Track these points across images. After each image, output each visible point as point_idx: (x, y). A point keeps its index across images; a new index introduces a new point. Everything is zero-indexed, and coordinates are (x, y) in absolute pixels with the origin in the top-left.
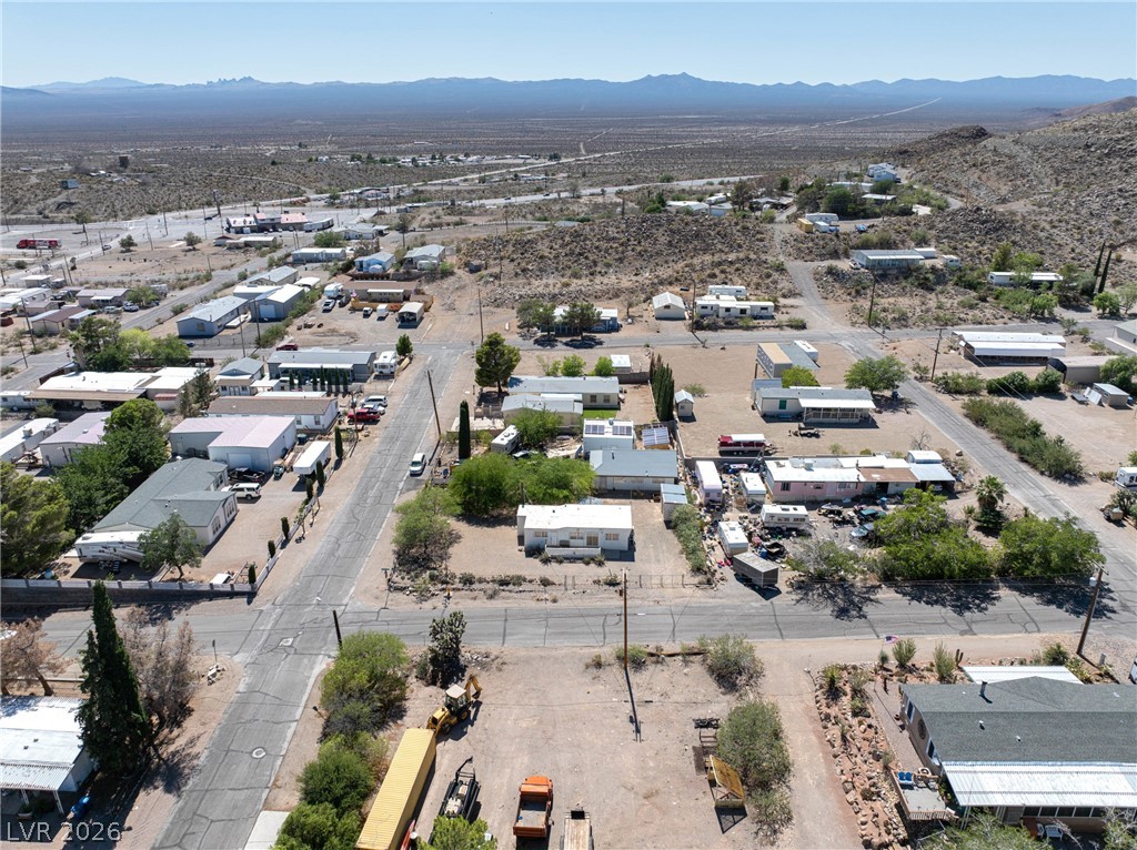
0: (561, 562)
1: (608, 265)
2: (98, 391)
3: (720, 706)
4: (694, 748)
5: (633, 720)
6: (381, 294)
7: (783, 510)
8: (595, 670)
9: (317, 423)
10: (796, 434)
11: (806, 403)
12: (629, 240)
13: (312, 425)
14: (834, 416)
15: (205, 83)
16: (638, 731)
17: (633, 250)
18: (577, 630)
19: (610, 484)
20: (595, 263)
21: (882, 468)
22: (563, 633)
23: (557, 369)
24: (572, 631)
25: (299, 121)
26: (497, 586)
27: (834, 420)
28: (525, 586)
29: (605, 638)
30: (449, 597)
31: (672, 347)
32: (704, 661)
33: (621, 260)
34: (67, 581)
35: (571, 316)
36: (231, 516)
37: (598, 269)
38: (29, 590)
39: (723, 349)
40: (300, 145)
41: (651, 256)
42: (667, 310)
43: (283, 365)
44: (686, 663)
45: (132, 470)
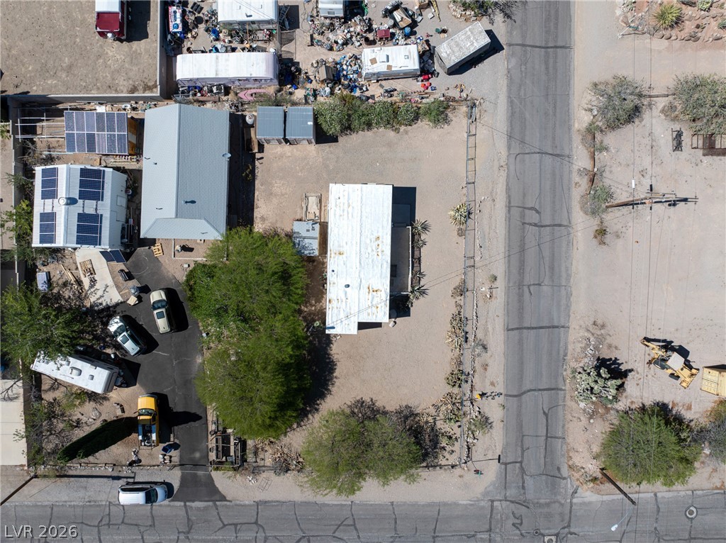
3: (656, 125)
4: (704, 155)
5: (673, 204)
8: (608, 236)
16: (685, 200)
18: (546, 253)
22: (552, 268)
24: (547, 259)
26: (469, 345)
29: (560, 225)
30: (483, 395)
32: (602, 131)
44: (604, 148)
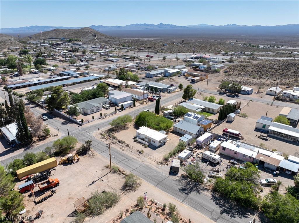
0: (138, 143)
1: (267, 76)
2: (114, 83)
5: (93, 182)
6: (195, 74)
7: (210, 154)
8: (105, 168)
9: (139, 98)
10: (259, 137)
11: (271, 128)
12: (280, 69)
13: (138, 98)
14: (282, 136)
15: (223, 25)
16: (90, 185)
17: (279, 73)
19: (178, 130)
20: (263, 75)
21: (269, 156)
23: (206, 99)
25: (242, 35)
26: (117, 142)
27: (281, 137)
28: (123, 145)
30: (107, 140)
31: (259, 103)
33: (272, 75)
34: (63, 113)
35: (232, 87)
36: (98, 111)
37: (263, 77)
38: (57, 112)
39: (277, 107)
40: (236, 41)
41: (284, 75)
42: (271, 92)
43: (150, 85)
44: (124, 178)
45: (92, 97)
